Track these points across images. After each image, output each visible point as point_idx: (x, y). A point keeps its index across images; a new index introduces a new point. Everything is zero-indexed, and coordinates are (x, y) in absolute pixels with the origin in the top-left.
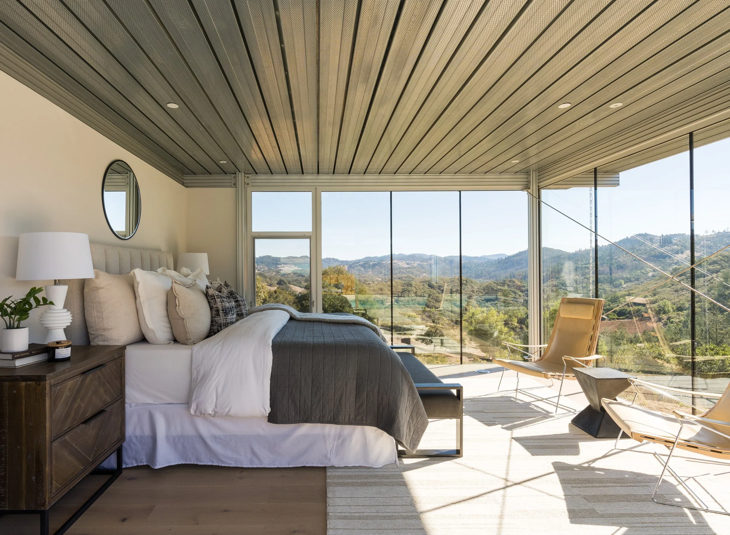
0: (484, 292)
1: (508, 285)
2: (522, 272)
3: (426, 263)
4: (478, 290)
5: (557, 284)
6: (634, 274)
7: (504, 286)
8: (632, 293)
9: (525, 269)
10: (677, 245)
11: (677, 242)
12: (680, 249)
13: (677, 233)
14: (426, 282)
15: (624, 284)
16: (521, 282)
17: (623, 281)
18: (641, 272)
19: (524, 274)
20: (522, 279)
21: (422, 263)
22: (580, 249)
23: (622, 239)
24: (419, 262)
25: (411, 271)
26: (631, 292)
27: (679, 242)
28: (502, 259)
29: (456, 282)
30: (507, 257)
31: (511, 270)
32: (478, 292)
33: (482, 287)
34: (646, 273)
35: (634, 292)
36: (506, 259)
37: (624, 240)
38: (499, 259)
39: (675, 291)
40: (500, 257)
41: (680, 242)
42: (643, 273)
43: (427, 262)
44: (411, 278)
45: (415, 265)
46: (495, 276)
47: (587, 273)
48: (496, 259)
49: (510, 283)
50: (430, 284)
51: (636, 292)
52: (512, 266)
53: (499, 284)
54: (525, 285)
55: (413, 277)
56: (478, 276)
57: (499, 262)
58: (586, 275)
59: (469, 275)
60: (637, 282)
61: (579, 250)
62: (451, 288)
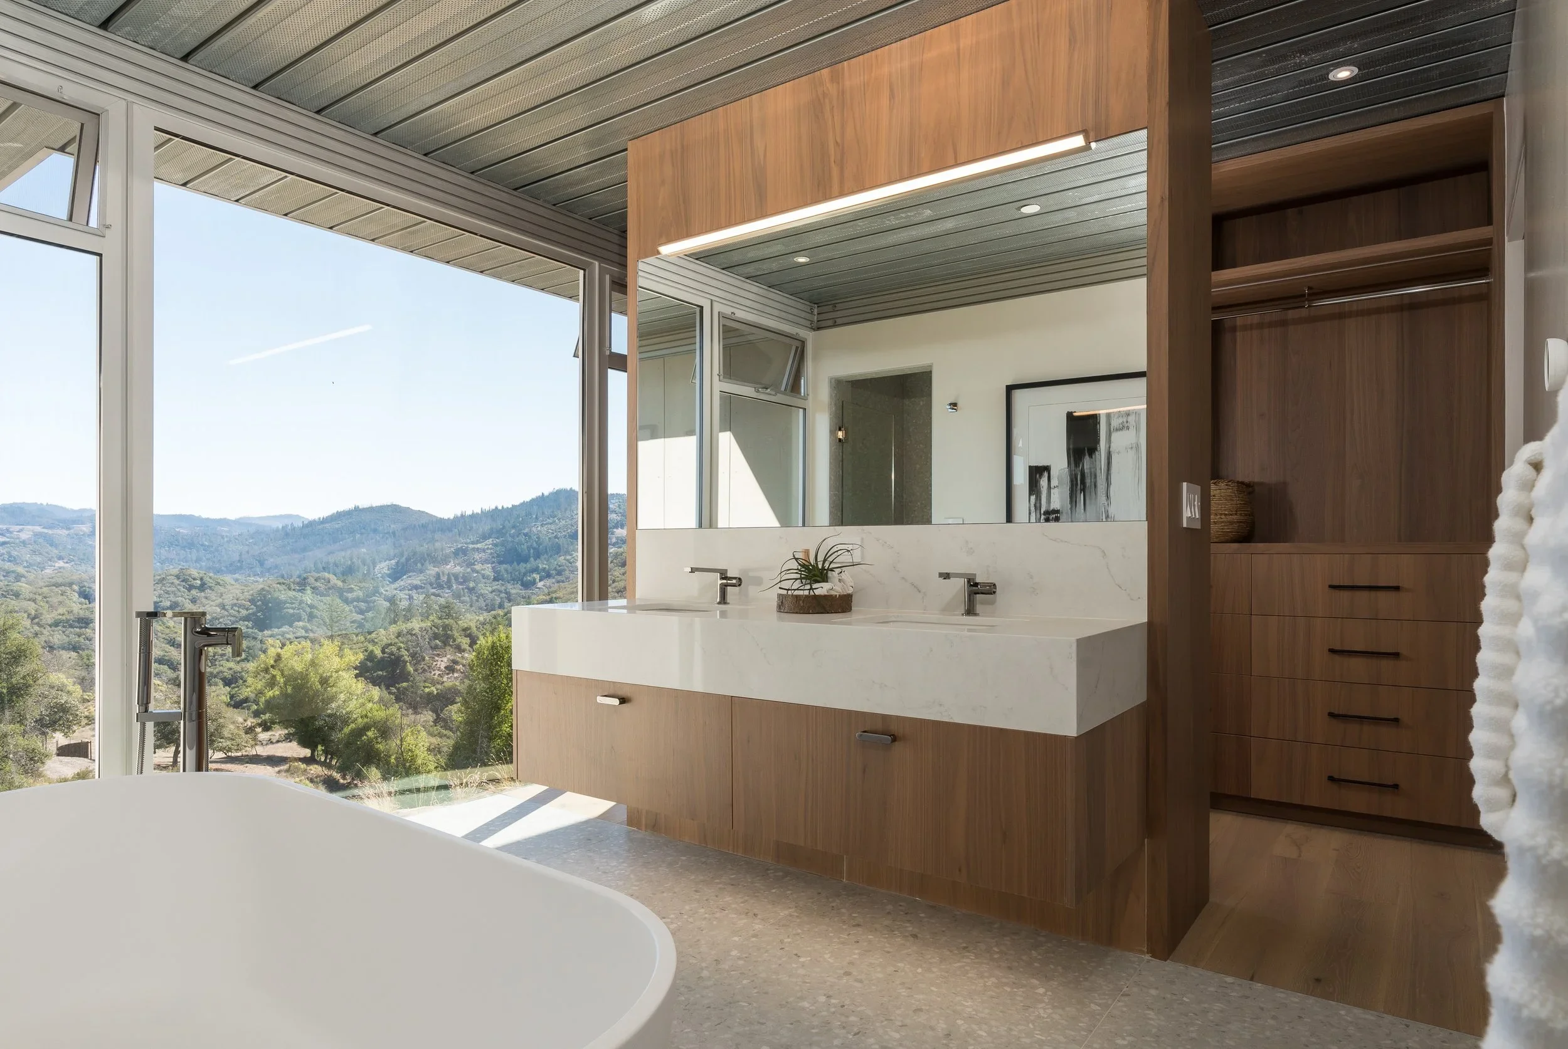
0: (252, 606)
1: (313, 588)
2: (344, 557)
3: (67, 532)
4: (235, 601)
5: (419, 583)
6: (556, 563)
7: (304, 590)
8: (556, 598)
9: (349, 552)
10: (616, 514)
11: (615, 507)
12: (620, 521)
13: (615, 493)
14: (70, 584)
15: (540, 580)
16: (344, 581)
17: (538, 576)
18: (565, 559)
19: (349, 562)
20: (343, 574)
21: (50, 532)
22: (462, 512)
23: (534, 497)
24: (38, 529)
25: (9, 553)
26: (554, 595)
27: (618, 509)
28: (294, 529)
29: (172, 583)
30: (306, 522)
31: (318, 554)
32: (237, 609)
33: (247, 595)
34: (573, 562)
35: (558, 595)
36: (305, 526)
37: (537, 498)
38: (287, 526)
39: (618, 593)
40: (288, 522)
41: (620, 508)
42: (568, 560)
43: (69, 529)
44: (13, 575)
45: (24, 536)
46: (276, 567)
47: (476, 561)
48: (278, 527)
49: (318, 584)
50: (85, 591)
51: (562, 596)
52: (319, 545)
53: (292, 585)
54: (353, 586)
55: (20, 570)
56: (235, 567)
57: (287, 535)
58: (475, 565)
59: (204, 564)
60: (559, 578)
61: (462, 515)
62: (155, 599)
